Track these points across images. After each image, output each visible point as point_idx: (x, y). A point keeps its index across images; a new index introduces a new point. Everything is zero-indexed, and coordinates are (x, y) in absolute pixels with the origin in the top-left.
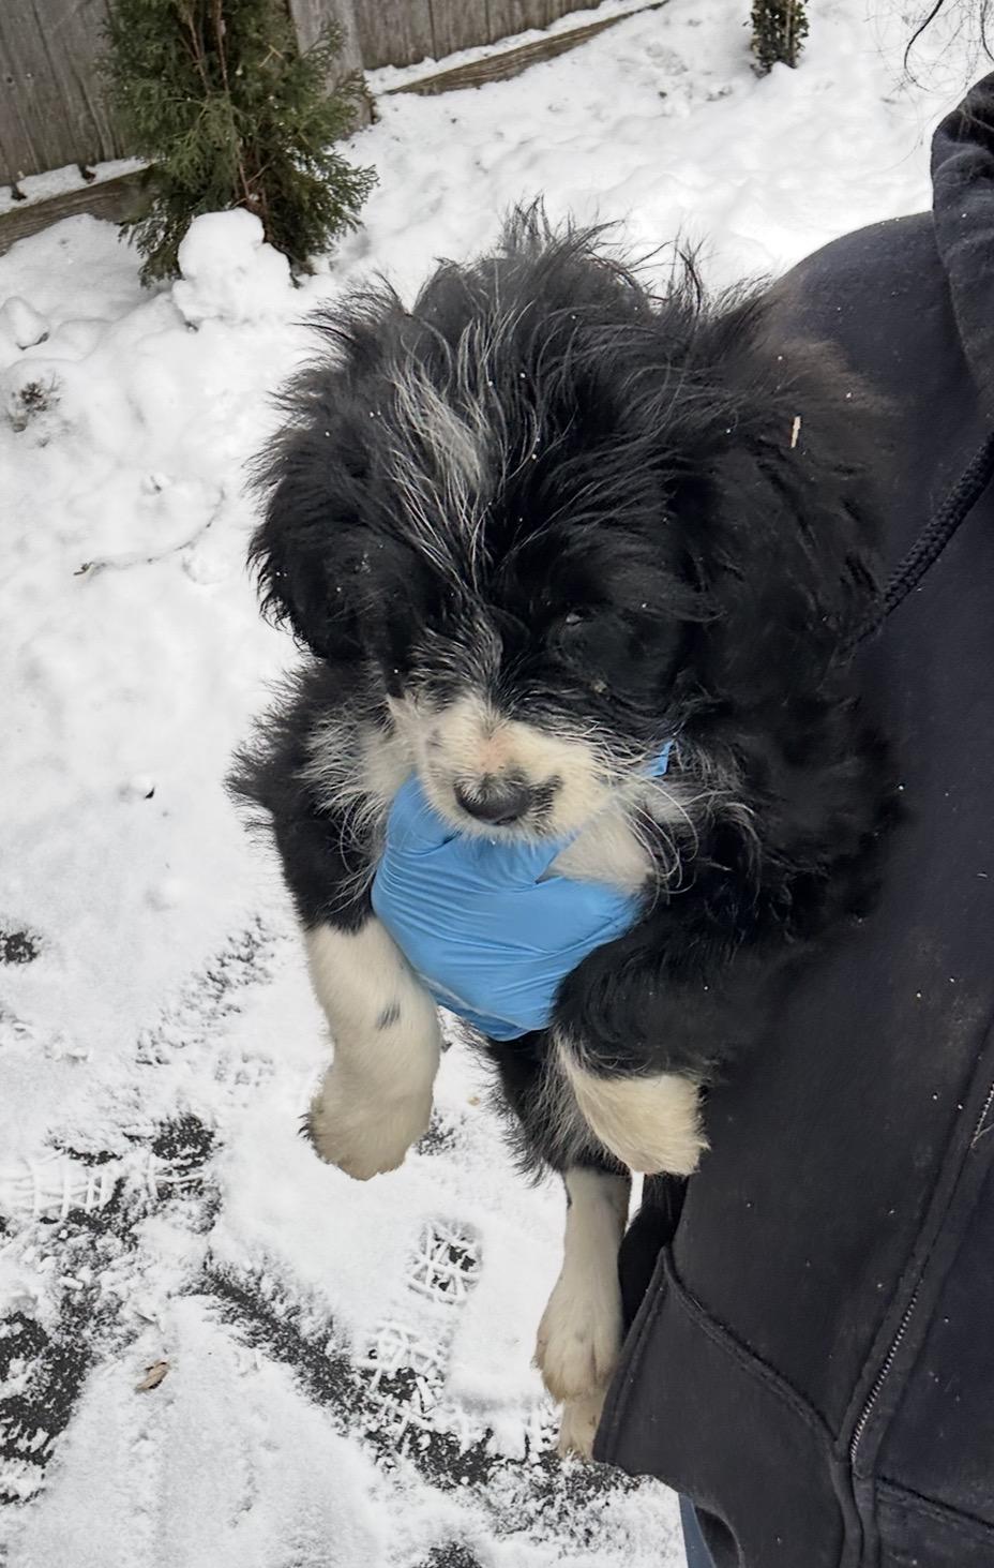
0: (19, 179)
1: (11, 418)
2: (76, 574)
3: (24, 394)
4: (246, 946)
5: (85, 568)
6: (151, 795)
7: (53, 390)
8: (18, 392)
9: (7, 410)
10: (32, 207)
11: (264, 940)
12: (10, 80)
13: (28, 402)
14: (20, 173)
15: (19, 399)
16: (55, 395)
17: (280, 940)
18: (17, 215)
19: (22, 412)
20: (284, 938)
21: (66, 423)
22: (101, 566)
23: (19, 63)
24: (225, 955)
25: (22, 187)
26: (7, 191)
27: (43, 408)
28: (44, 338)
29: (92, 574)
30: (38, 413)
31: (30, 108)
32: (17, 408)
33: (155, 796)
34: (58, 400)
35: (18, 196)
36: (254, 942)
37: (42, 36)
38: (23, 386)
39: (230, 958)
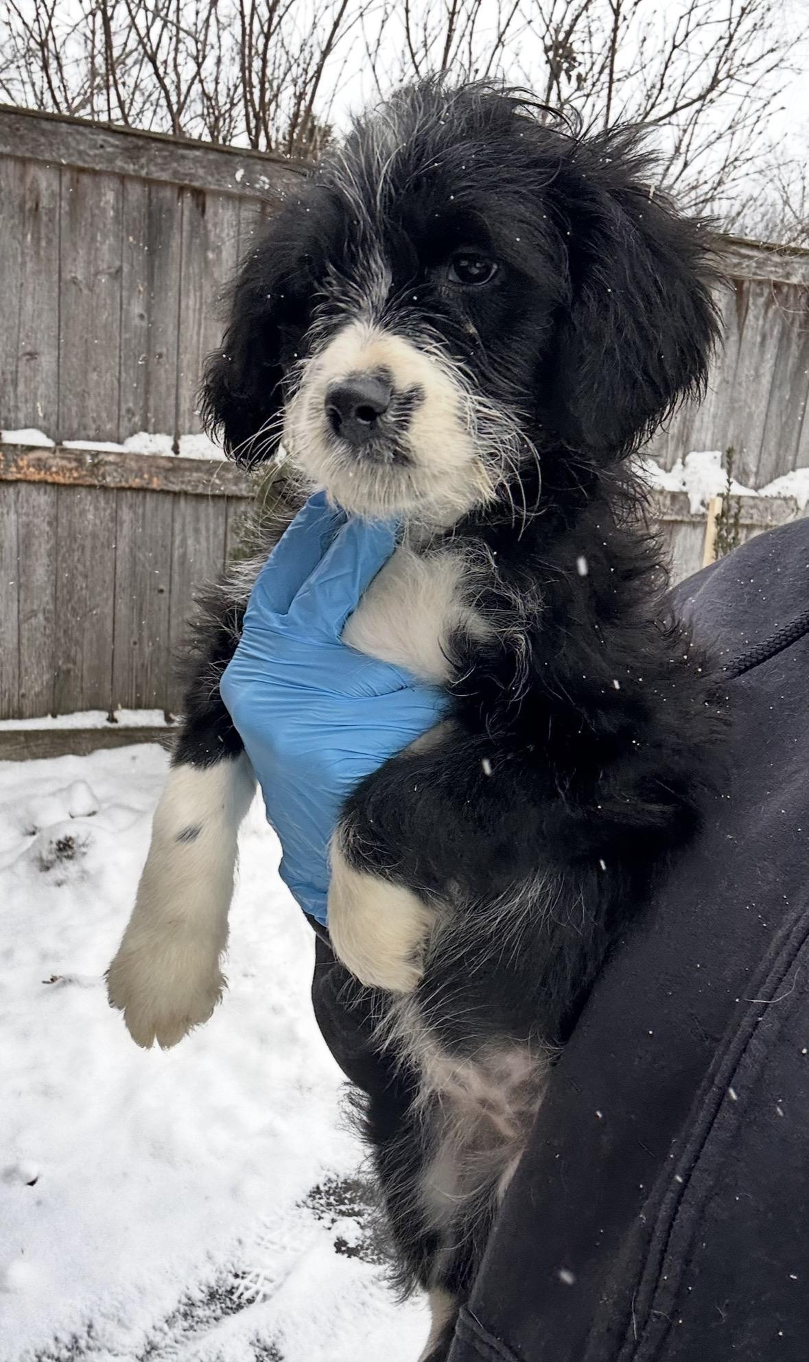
0: (116, 708)
1: (41, 860)
2: (44, 982)
3: (60, 842)
4: (69, 1350)
5: (53, 980)
6: (32, 1183)
7: (84, 845)
8: (55, 840)
9: (40, 853)
10: (120, 730)
11: (89, 1348)
12: (135, 643)
13: (60, 850)
14: (119, 706)
15: (54, 846)
16: (84, 850)
17: (105, 1351)
18: (105, 732)
19: (52, 857)
20: (110, 1351)
21: (84, 872)
22: (68, 981)
23: (145, 634)
24: (44, 1353)
25: (117, 714)
26: (105, 715)
27: (70, 857)
28: (93, 813)
29: (58, 987)
30: (64, 859)
31: (143, 665)
32: (50, 852)
33: (35, 1185)
34: (84, 854)
35: (112, 719)
36: (77, 1348)
37: (169, 622)
38: (61, 837)
39: (49, 1357)
